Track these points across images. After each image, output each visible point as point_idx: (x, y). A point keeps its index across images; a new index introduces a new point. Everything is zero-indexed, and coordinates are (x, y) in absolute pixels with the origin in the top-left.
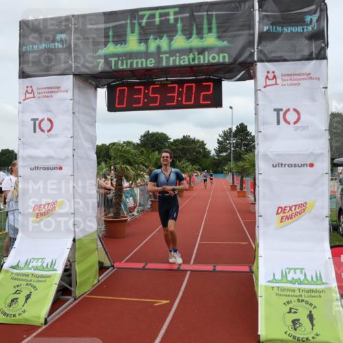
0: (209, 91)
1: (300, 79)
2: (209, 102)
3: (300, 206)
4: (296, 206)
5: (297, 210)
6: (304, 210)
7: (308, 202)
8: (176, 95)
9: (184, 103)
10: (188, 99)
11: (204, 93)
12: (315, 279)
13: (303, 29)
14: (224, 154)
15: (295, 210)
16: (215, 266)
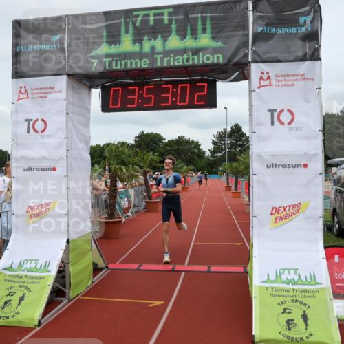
0: (204, 92)
1: (294, 80)
2: (204, 103)
3: (294, 206)
4: (290, 206)
5: (291, 211)
6: (298, 210)
7: (302, 203)
8: (170, 95)
9: (178, 104)
10: (183, 100)
11: (198, 94)
12: (308, 280)
13: (297, 30)
14: (219, 155)
15: (289, 210)
16: (209, 267)
